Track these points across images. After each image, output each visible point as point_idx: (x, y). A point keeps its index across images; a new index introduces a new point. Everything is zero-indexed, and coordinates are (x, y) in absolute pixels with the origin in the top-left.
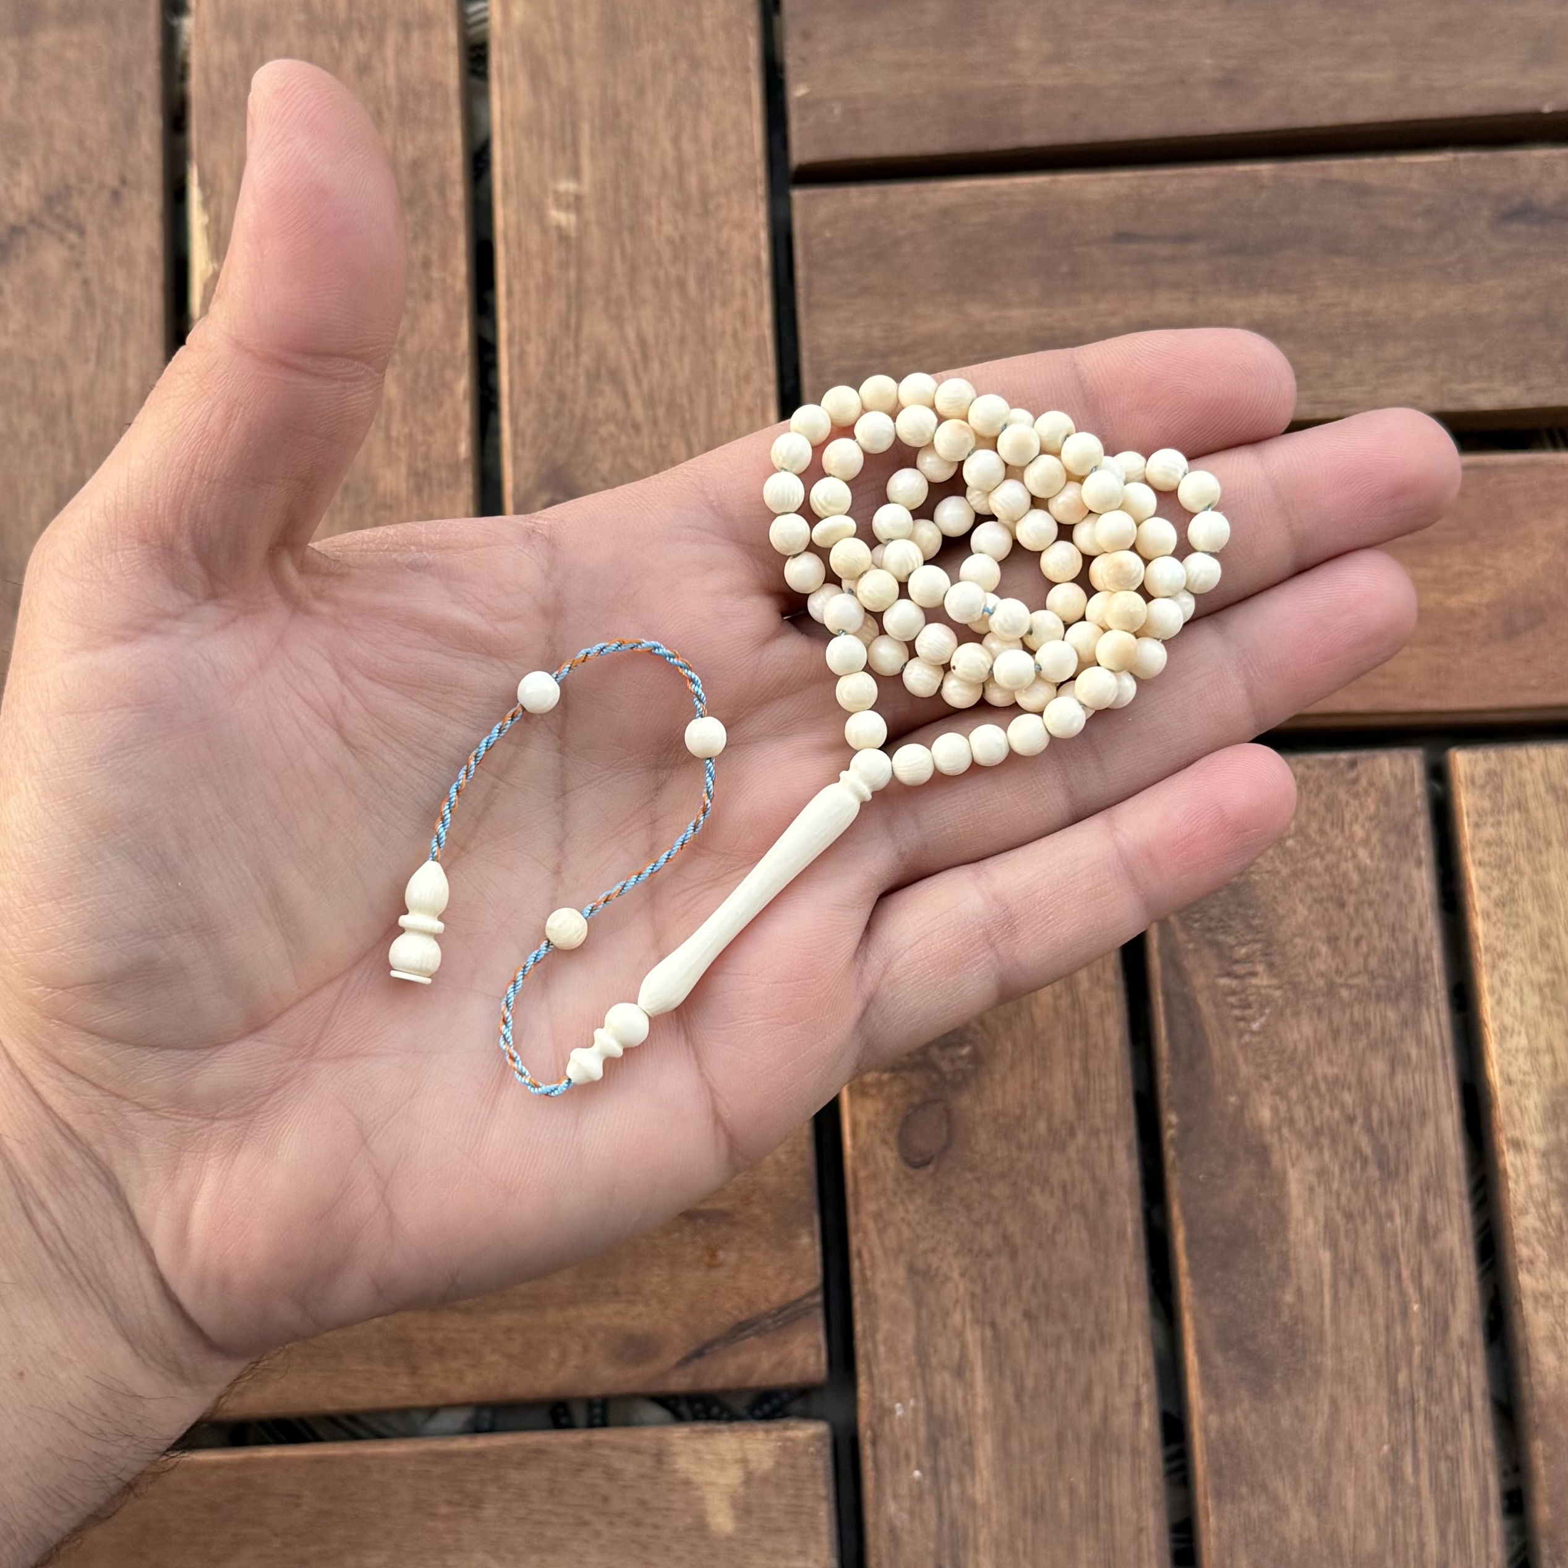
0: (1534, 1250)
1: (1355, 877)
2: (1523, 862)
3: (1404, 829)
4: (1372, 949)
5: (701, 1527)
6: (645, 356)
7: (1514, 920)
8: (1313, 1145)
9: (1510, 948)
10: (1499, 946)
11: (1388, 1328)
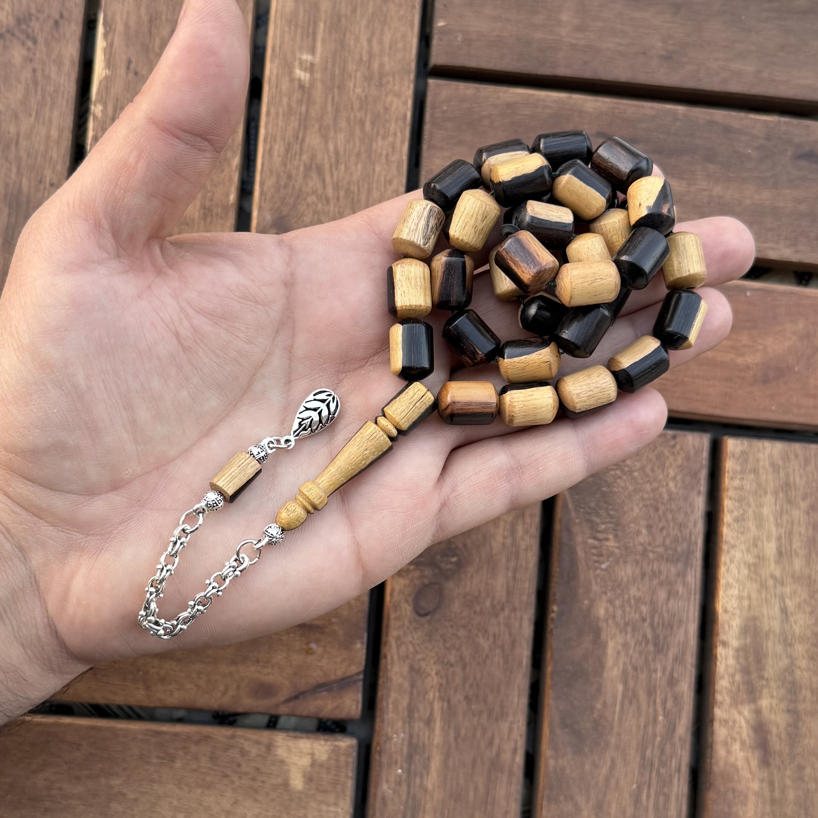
0: (724, 699)
1: (666, 496)
2: (751, 500)
3: (695, 475)
4: (668, 535)
5: (286, 785)
6: (337, 161)
7: (742, 529)
8: (623, 631)
9: (738, 543)
10: (732, 542)
11: (646, 727)
